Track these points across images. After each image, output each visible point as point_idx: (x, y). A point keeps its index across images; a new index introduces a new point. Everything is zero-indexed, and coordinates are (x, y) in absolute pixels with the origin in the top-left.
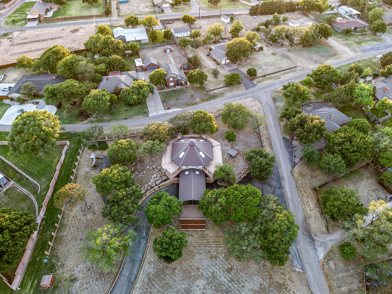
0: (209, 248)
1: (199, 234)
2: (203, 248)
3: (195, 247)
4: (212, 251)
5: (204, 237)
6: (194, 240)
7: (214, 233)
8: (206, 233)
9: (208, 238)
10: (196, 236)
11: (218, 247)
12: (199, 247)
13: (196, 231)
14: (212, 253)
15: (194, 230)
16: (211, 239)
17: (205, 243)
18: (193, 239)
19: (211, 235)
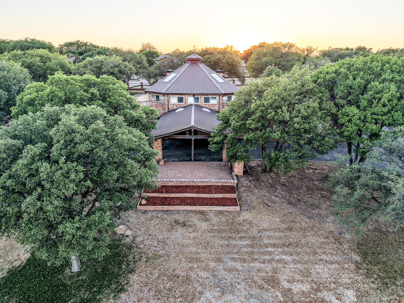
0: (269, 267)
1: (213, 222)
2: (238, 265)
3: (198, 260)
4: (283, 278)
5: (239, 232)
6: (194, 238)
7: (278, 219)
8: (241, 218)
9: (254, 232)
10: (204, 226)
11: (306, 263)
12: (219, 260)
13: (202, 213)
14: (286, 285)
15: (195, 211)
16: (269, 237)
17: (245, 249)
18: (192, 235)
19: (265, 225)
